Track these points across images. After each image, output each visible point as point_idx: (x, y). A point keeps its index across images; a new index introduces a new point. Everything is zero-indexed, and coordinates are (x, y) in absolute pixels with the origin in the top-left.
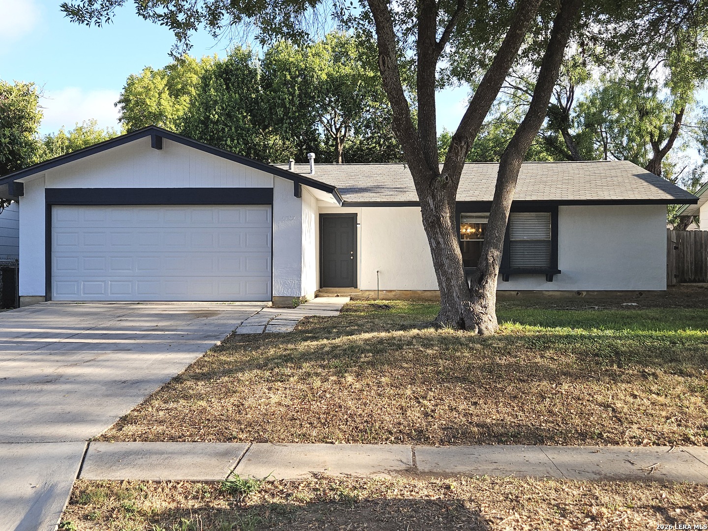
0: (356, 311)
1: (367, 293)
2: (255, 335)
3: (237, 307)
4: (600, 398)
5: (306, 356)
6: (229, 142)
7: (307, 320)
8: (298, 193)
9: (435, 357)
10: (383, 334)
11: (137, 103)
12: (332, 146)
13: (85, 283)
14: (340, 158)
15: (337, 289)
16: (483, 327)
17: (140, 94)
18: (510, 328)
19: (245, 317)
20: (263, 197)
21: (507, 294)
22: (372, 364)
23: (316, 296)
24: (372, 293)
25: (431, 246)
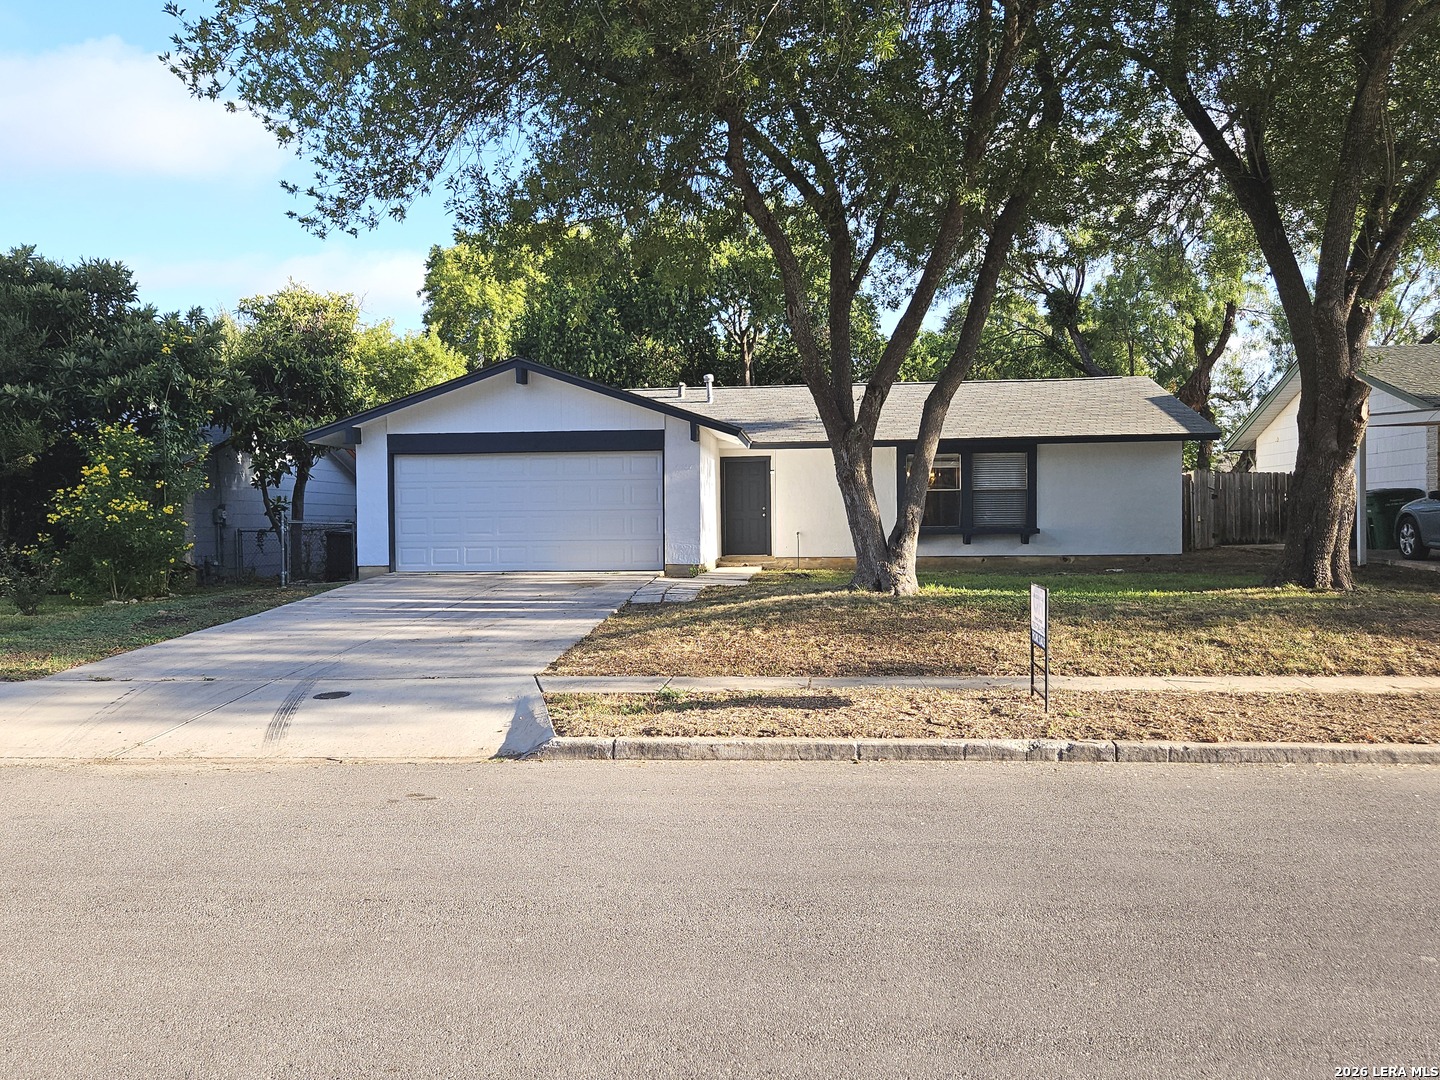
0: (767, 580)
1: (785, 561)
2: (653, 604)
3: (623, 576)
4: (987, 644)
5: (715, 617)
6: (593, 357)
7: (710, 590)
8: (695, 436)
9: (842, 614)
10: (794, 597)
11: (451, 293)
12: (736, 352)
13: (437, 550)
14: (748, 372)
15: (744, 557)
16: (900, 588)
17: (456, 279)
18: (931, 590)
19: (638, 587)
20: (651, 442)
21: (969, 560)
22: (780, 621)
23: (718, 566)
24: (791, 562)
25: (846, 503)
